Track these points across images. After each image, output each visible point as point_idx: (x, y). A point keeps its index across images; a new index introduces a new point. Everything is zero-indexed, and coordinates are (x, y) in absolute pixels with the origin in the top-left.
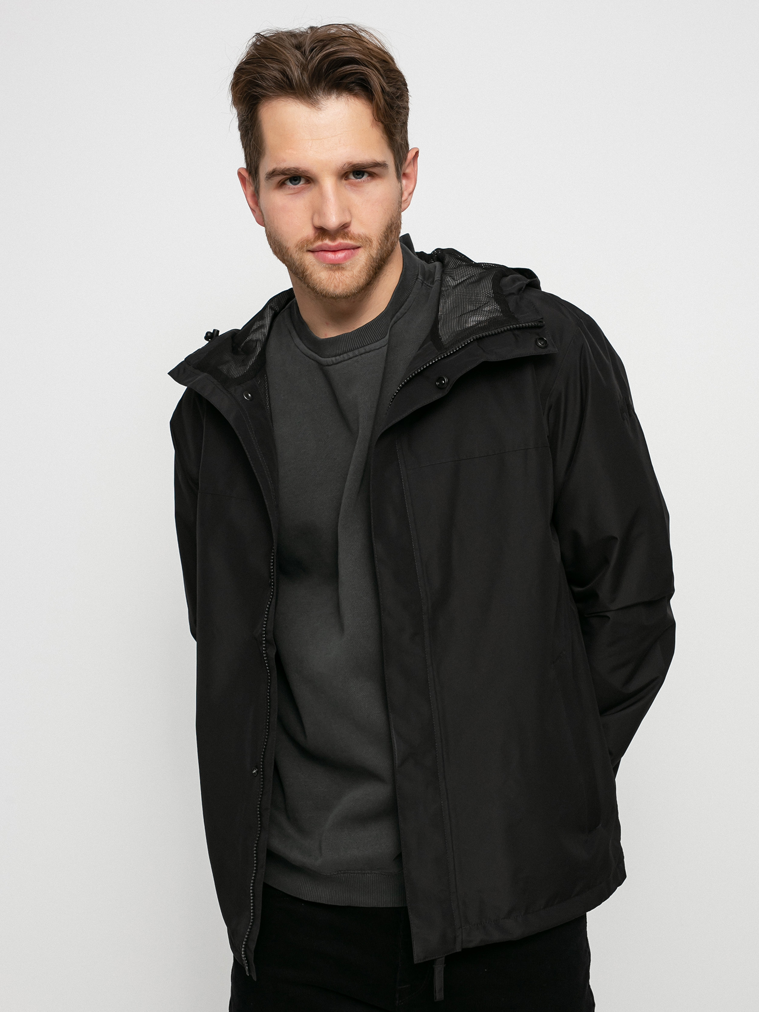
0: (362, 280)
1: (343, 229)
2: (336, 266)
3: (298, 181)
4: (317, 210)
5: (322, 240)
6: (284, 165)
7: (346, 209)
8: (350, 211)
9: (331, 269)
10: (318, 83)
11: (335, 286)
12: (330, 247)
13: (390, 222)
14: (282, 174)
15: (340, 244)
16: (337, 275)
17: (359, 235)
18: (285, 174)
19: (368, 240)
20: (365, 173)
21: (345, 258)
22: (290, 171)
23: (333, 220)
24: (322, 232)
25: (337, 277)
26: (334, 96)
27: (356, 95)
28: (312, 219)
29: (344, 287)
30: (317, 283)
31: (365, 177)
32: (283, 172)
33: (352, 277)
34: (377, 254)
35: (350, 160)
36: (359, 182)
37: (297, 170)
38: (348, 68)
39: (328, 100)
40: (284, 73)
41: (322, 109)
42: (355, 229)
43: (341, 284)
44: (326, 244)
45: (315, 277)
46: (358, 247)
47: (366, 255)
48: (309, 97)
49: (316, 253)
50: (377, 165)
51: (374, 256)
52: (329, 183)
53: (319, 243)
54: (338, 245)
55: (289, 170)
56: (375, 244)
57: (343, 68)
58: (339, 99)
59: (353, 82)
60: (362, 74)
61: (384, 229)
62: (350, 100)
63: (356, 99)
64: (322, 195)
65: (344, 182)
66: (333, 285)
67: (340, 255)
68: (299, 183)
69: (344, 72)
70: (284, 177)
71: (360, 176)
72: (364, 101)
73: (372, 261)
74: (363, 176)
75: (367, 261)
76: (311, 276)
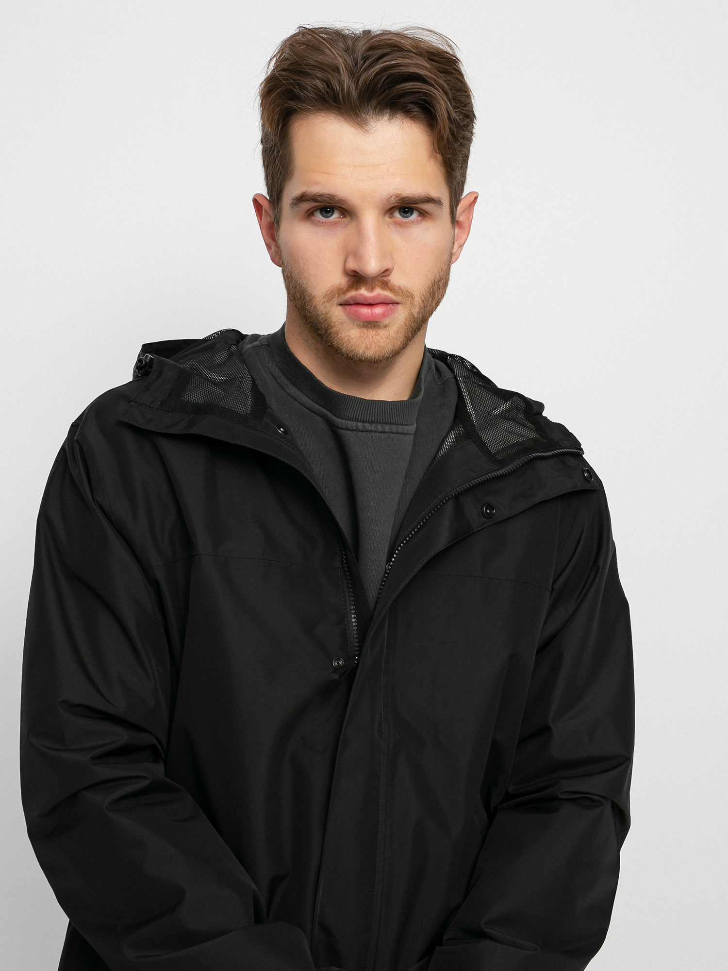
0: (398, 343)
1: (382, 278)
2: (371, 324)
3: (330, 214)
4: (352, 252)
5: (357, 289)
6: (315, 190)
7: (386, 252)
8: (391, 256)
9: (364, 326)
10: (369, 100)
11: (366, 347)
12: (366, 298)
13: (437, 276)
14: (312, 199)
15: (379, 295)
16: (371, 333)
17: (400, 288)
18: (316, 201)
19: (409, 295)
20: (414, 211)
21: (384, 315)
22: (324, 198)
23: (372, 266)
24: (357, 278)
25: (370, 336)
26: (386, 117)
27: (413, 118)
28: (345, 262)
29: (377, 349)
30: (344, 343)
31: (415, 216)
32: (314, 198)
33: (387, 338)
34: (419, 313)
35: (399, 192)
36: (406, 223)
37: (331, 197)
38: (409, 85)
39: (379, 122)
40: (328, 84)
41: (371, 131)
42: (395, 279)
43: (373, 346)
44: (362, 295)
45: (342, 335)
46: (397, 303)
47: (406, 314)
48: (357, 115)
49: (348, 308)
50: (429, 200)
51: (416, 315)
52: (370, 219)
53: (353, 293)
54: (375, 296)
55: (322, 195)
56: (418, 300)
57: (402, 85)
58: (392, 121)
59: (412, 103)
60: (425, 94)
61: (429, 283)
62: (405, 124)
63: (412, 122)
64: (360, 232)
65: (387, 218)
66: (364, 345)
67: (378, 310)
68: (331, 216)
69: (403, 90)
70: (314, 204)
71: (409, 214)
72: (422, 127)
73: (412, 320)
74: (412, 214)
75: (406, 320)
76: (337, 333)
